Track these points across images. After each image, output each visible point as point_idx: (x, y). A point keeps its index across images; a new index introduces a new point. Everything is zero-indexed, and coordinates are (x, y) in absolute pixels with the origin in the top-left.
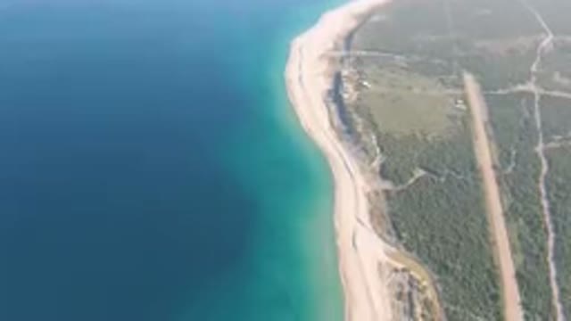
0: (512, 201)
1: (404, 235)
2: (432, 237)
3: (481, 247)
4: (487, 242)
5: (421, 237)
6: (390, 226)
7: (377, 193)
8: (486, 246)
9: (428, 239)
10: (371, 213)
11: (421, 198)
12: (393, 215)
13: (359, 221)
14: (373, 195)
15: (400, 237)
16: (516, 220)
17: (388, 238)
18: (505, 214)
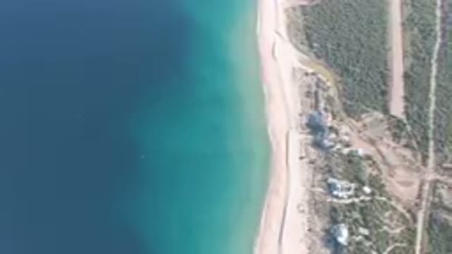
0: (411, 11)
1: (315, 45)
2: (339, 45)
3: (378, 52)
4: (384, 49)
5: (329, 46)
6: (304, 37)
7: (294, 9)
8: (383, 52)
9: (335, 47)
10: (289, 27)
11: (332, 12)
12: (307, 27)
13: (278, 33)
14: (291, 10)
15: (311, 47)
16: (412, 29)
17: (301, 47)
18: (403, 24)
